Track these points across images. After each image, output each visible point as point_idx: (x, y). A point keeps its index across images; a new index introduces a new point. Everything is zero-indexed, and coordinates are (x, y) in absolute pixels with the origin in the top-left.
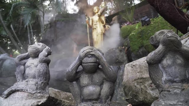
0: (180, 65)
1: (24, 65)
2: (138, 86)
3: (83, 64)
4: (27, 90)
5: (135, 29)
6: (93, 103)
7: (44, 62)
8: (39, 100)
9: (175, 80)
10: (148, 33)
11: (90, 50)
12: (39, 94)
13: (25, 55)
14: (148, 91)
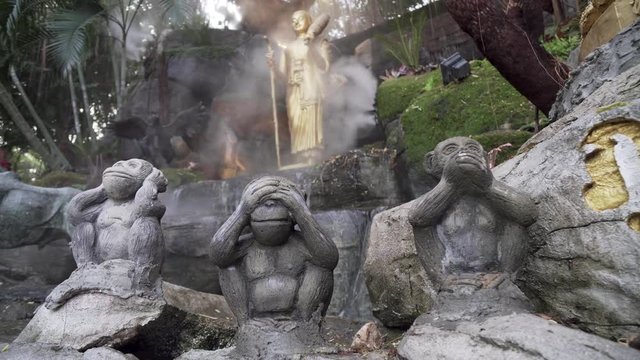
0: (484, 229)
1: (94, 220)
2: (403, 277)
3: (253, 224)
4: (109, 290)
5: (424, 91)
6: (279, 320)
7: (149, 215)
8: (142, 315)
9: (472, 264)
10: (462, 109)
11: (272, 188)
12: (141, 300)
13: (95, 194)
14: (426, 291)
